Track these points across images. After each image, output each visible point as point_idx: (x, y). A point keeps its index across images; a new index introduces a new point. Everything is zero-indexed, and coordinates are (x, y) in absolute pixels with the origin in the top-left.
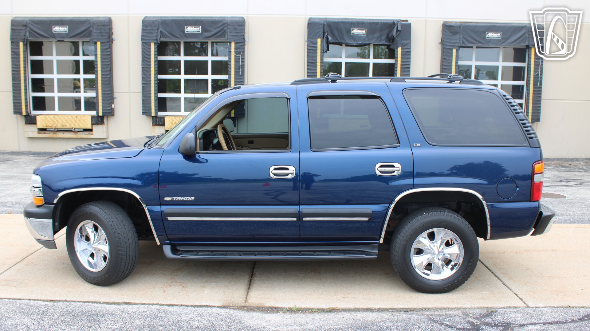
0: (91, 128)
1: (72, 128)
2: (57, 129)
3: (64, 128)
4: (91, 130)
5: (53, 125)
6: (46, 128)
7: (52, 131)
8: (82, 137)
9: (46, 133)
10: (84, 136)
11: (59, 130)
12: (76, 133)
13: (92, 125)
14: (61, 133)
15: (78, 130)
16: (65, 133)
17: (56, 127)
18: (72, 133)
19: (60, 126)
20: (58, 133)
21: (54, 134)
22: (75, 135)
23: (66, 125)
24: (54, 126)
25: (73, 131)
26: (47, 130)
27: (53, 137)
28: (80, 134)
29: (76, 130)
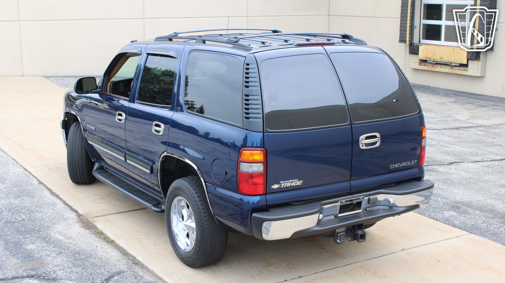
0: (466, 63)
1: (448, 62)
2: (436, 61)
3: (441, 61)
4: (466, 66)
5: (432, 56)
6: (426, 59)
7: (431, 63)
8: (457, 73)
9: (426, 65)
10: (459, 72)
11: (437, 62)
12: (452, 68)
13: (468, 60)
14: (439, 66)
15: (454, 64)
16: (443, 67)
17: (434, 59)
18: (449, 67)
19: (438, 59)
20: (436, 66)
21: (433, 67)
22: (451, 70)
23: (443, 58)
24: (433, 58)
25: (450, 65)
26: (428, 62)
27: (431, 70)
28: (456, 69)
29: (452, 64)
